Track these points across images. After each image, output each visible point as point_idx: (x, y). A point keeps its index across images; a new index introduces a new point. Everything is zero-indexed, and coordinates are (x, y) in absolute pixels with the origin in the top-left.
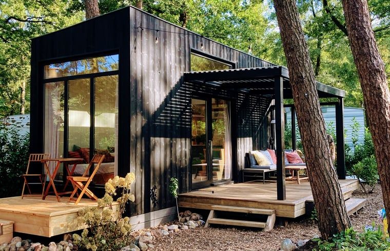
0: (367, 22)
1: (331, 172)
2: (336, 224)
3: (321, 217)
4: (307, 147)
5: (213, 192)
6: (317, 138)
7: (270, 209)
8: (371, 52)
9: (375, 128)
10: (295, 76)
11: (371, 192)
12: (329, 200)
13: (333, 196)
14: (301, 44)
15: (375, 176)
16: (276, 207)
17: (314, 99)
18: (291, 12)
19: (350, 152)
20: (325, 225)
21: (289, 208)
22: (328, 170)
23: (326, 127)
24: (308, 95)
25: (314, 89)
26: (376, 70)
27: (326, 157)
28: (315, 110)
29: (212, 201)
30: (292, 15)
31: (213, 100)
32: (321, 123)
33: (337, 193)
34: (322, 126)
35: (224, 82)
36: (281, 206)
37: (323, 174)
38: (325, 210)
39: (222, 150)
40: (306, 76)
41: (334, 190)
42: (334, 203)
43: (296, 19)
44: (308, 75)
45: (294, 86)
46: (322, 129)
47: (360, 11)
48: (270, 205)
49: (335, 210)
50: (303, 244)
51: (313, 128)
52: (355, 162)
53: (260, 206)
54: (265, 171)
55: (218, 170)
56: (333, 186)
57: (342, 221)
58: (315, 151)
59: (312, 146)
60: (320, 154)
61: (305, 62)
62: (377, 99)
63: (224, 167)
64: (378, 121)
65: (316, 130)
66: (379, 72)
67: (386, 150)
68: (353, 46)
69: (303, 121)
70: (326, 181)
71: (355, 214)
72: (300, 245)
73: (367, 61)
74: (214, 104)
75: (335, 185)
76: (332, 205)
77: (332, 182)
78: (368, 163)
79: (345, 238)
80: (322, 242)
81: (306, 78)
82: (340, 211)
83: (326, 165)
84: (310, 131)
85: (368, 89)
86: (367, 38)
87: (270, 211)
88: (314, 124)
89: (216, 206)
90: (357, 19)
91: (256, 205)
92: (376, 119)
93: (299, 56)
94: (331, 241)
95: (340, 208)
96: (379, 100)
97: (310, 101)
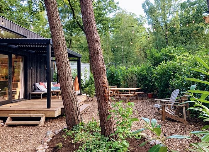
0: (92, 14)
1: (73, 94)
2: (75, 120)
3: (68, 117)
4: (62, 81)
5: (11, 106)
6: (66, 76)
7: (42, 113)
8: (94, 31)
9: (95, 71)
10: (56, 43)
11: (92, 101)
12: (72, 108)
13: (74, 106)
14: (59, 25)
15: (94, 93)
16: (46, 112)
17: (65, 55)
18: (54, 8)
19: (83, 83)
20: (70, 121)
21: (52, 112)
22: (72, 93)
23: (71, 70)
24: (62, 53)
25: (65, 50)
26: (96, 40)
27: (71, 86)
28: (66, 61)
29: (9, 112)
30: (54, 9)
31: (13, 56)
32: (69, 68)
33: (76, 104)
34: (69, 70)
35: (19, 46)
36: (48, 112)
37: (69, 95)
38: (70, 113)
39: (19, 83)
40: (61, 43)
41: (75, 103)
42: (74, 110)
43: (56, 11)
44: (62, 42)
45: (55, 48)
46: (69, 71)
47: (89, 8)
48: (43, 111)
49: (75, 113)
50: (58, 132)
51: (64, 71)
52: (85, 87)
53: (37, 113)
54: (42, 93)
55: (16, 94)
56: (74, 101)
57: (78, 119)
58: (65, 83)
59: (64, 80)
60: (68, 84)
61: (61, 35)
62: (96, 56)
63: (20, 92)
64: (96, 67)
65: (66, 72)
66: (98, 41)
67: (100, 82)
68: (85, 26)
69: (60, 67)
70: (70, 98)
71: (85, 112)
72: (56, 133)
73: (92, 35)
74: (14, 58)
75: (75, 100)
76: (73, 111)
77: (73, 99)
78: (91, 87)
79: (79, 127)
80: (68, 130)
81: (61, 44)
82: (77, 113)
83: (71, 90)
84: (63, 72)
85: (92, 50)
86: (92, 23)
87: (42, 115)
88: (65, 68)
89: (11, 114)
90: (87, 12)
91: (35, 112)
92: (95, 66)
93: (58, 32)
94: (72, 130)
95: (77, 112)
96: (97, 56)
97: (63, 56)
